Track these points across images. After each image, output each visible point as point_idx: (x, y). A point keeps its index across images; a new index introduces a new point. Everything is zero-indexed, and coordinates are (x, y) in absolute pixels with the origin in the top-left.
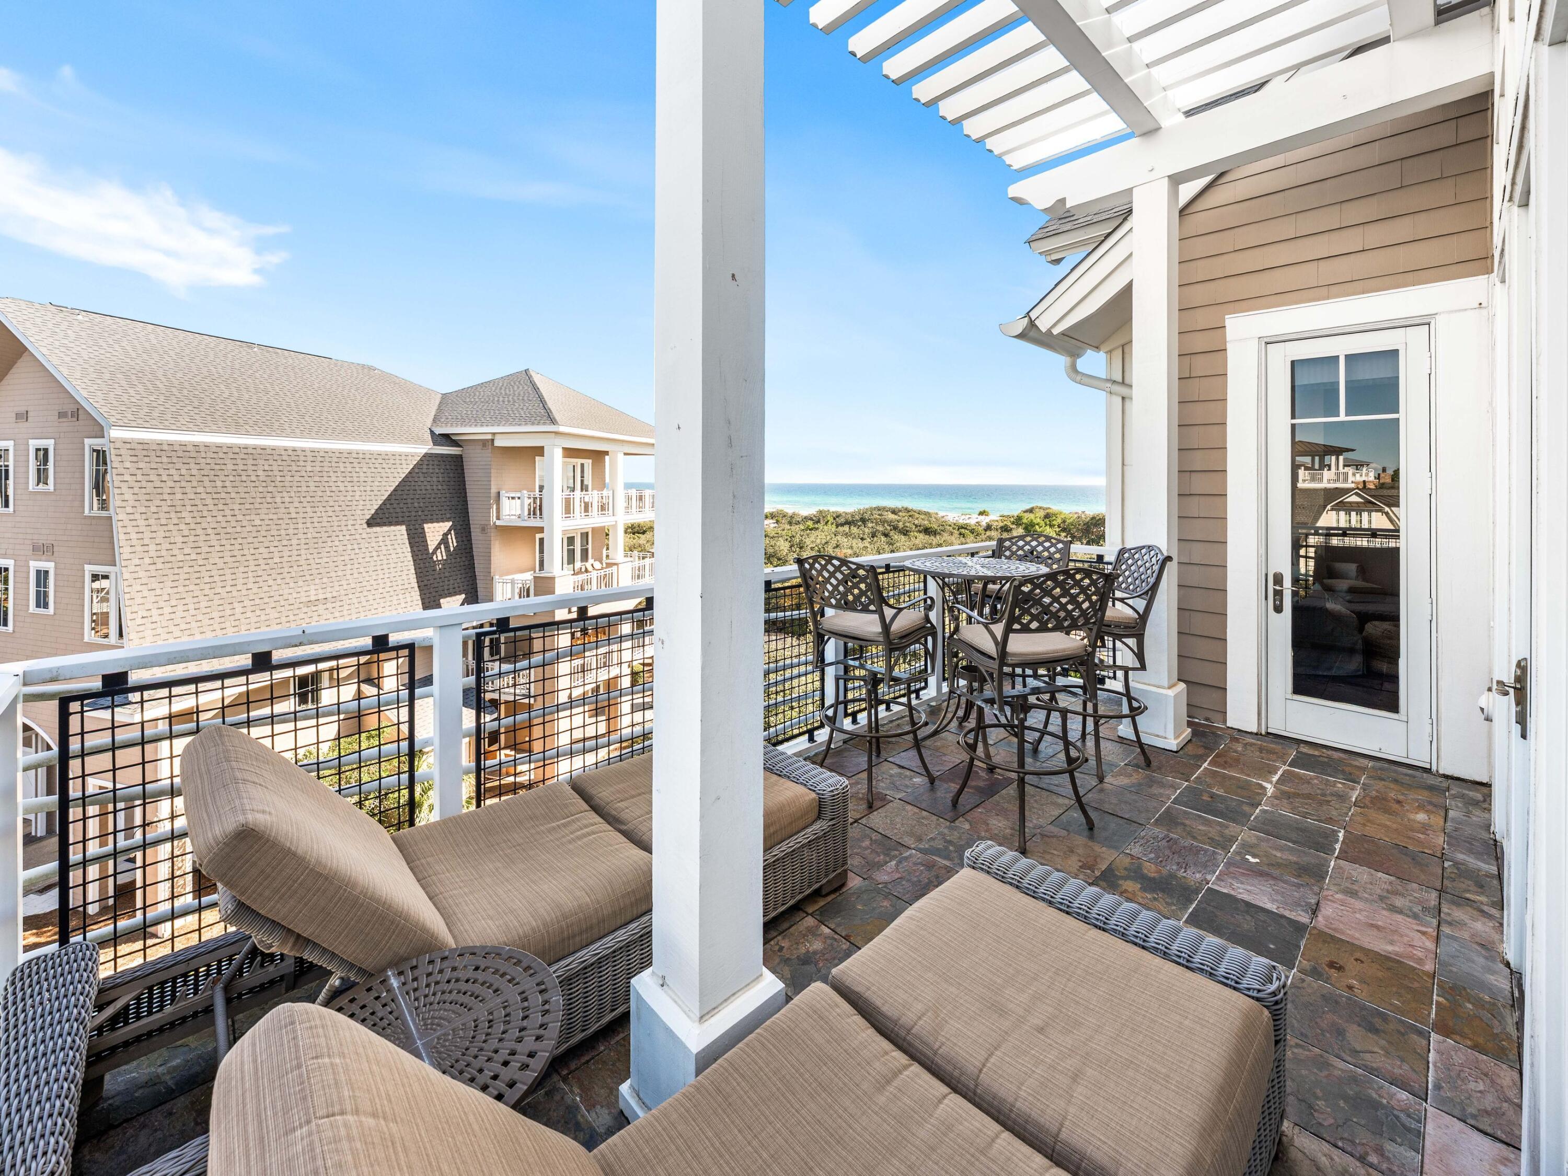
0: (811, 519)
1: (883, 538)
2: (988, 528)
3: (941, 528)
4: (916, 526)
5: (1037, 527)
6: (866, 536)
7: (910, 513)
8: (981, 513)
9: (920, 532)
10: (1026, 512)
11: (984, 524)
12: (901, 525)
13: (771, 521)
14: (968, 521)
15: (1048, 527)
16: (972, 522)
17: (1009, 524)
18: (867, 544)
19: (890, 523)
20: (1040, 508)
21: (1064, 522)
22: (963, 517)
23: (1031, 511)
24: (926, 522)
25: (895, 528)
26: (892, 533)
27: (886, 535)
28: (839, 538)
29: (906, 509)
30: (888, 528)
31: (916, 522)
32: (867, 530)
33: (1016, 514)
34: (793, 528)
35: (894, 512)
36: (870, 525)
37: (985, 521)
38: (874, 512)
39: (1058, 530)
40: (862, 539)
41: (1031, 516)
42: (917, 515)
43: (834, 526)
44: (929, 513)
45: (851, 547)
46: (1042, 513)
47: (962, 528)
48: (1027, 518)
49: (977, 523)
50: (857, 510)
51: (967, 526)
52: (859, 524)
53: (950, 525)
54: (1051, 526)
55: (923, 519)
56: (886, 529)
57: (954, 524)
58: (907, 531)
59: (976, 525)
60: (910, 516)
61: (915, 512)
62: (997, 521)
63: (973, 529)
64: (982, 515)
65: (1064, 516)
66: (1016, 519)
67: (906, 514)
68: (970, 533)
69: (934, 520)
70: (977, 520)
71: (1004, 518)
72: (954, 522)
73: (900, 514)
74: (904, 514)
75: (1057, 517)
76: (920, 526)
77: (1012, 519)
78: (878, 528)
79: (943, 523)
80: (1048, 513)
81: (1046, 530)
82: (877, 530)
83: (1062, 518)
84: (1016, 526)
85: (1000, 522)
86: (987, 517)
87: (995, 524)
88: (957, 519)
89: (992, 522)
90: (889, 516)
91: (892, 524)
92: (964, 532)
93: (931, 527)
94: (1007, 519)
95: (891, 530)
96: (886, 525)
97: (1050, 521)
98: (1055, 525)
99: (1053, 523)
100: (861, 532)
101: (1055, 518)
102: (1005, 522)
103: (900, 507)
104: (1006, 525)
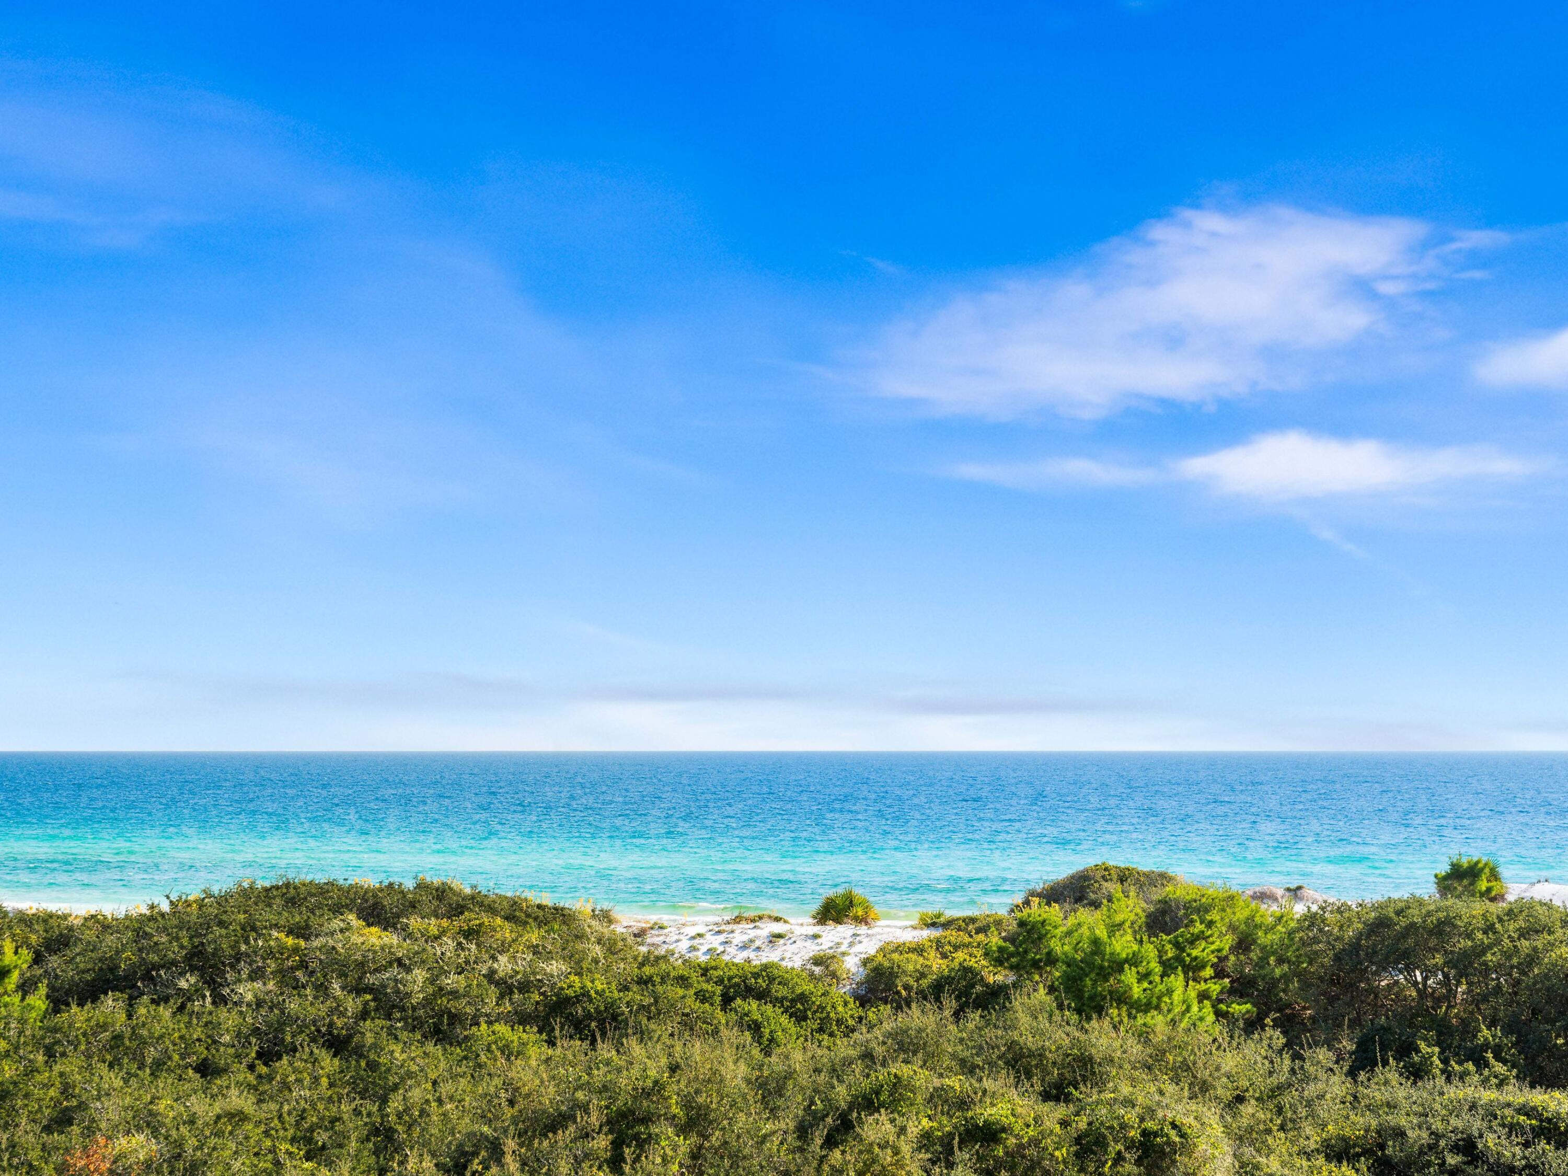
1: (329, 1063)
2: (880, 985)
3: (636, 995)
4: (505, 988)
5: (1129, 976)
6: (223, 1056)
7: (472, 918)
8: (835, 911)
9: (522, 1019)
10: (1053, 895)
11: (851, 964)
14: (770, 956)
15: (1177, 981)
16: (794, 956)
17: (978, 962)
18: (238, 1100)
19: (356, 974)
20: (1124, 877)
21: (1244, 944)
22: (743, 932)
23: (1076, 891)
24: (555, 967)
25: (387, 1004)
26: (369, 1032)
27: (338, 1044)
28: (71, 1066)
29: (441, 893)
30: (352, 1005)
31: (503, 965)
32: (228, 1019)
35: (375, 911)
36: (247, 991)
37: (855, 948)
38: (264, 915)
39: (1215, 988)
40: (206, 1069)
42: (506, 931)
43: (38, 1001)
44: (561, 915)
45: (149, 1122)
47: (749, 992)
49: (817, 961)
50: (165, 907)
51: (772, 980)
52: (183, 984)
53: (683, 981)
54: (1192, 969)
55: (535, 950)
56: (338, 1010)
57: (705, 971)
58: (455, 1018)
59: (812, 974)
60: (470, 934)
61: (491, 909)
62: (919, 950)
63: (803, 998)
64: (838, 921)
65: (1241, 915)
66: (1011, 939)
67: (445, 923)
68: (784, 1020)
69: (597, 951)
70: (812, 949)
71: (952, 935)
72: (703, 959)
73: (414, 922)
74: (433, 927)
75: (1210, 924)
76: (524, 987)
77: (995, 941)
78: (293, 1006)
79: (648, 970)
80: (1165, 902)
81: (1170, 992)
82: (286, 1019)
83: (1232, 928)
84: (1011, 978)
85: (932, 953)
86: (862, 929)
87: (911, 967)
88: (715, 942)
89: (896, 956)
90: (356, 939)
91: (370, 979)
92: (756, 1016)
93: (586, 994)
94: (967, 939)
95: (364, 1015)
96: (336, 987)
97: (1177, 945)
98: (1203, 967)
99: (1195, 953)
100: (198, 1033)
101: (1199, 927)
102: (960, 956)
103: (409, 884)
104: (966, 970)
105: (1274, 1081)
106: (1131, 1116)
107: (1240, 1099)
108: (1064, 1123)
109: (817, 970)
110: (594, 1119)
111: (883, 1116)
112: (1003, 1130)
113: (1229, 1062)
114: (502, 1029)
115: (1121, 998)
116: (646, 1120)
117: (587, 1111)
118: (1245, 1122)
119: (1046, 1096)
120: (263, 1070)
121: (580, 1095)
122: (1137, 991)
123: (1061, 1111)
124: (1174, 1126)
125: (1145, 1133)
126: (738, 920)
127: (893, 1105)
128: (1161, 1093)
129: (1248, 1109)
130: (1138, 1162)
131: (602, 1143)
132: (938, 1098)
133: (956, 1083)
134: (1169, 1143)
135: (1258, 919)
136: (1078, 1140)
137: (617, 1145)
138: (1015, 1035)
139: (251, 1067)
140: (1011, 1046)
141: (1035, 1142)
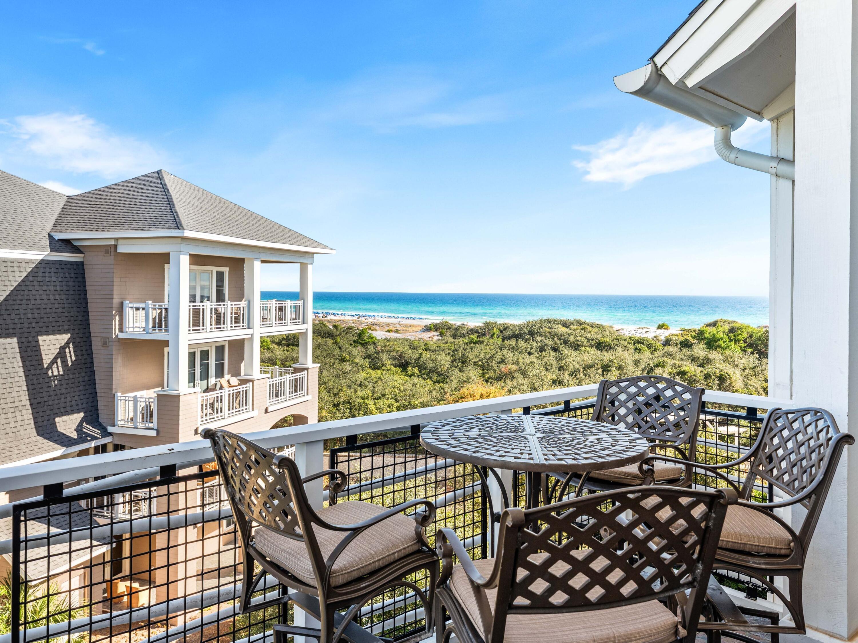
0: (477, 332)
1: (552, 353)
2: (667, 342)
3: (615, 342)
4: (589, 340)
5: (721, 342)
6: (533, 351)
7: (583, 326)
8: (660, 327)
9: (592, 346)
10: (708, 325)
11: (662, 338)
12: (572, 339)
13: (435, 333)
14: (645, 335)
15: (733, 343)
16: (650, 336)
17: (690, 338)
18: (535, 359)
19: (560, 336)
20: (725, 321)
21: (751, 336)
22: (640, 331)
23: (714, 324)
24: (599, 336)
25: (566, 342)
26: (562, 348)
27: (555, 350)
28: (505, 352)
29: (578, 322)
30: (558, 342)
31: (589, 336)
32: (535, 344)
33: (697, 327)
34: (457, 341)
35: (565, 325)
36: (539, 338)
37: (663, 335)
38: (544, 325)
39: (743, 345)
40: (530, 354)
41: (713, 330)
42: (590, 329)
43: (500, 339)
44: (602, 326)
45: (517, 363)
46: (727, 327)
47: (639, 342)
48: (710, 331)
49: (655, 337)
50: (526, 323)
51: (644, 340)
52: (527, 337)
53: (625, 340)
54: (737, 341)
55: (596, 333)
56: (556, 343)
57: (630, 338)
58: (579, 346)
59: (653, 339)
60: (582, 329)
61: (588, 325)
62: (677, 335)
63: (651, 344)
64: (661, 329)
65: (750, 330)
66: (698, 334)
67: (578, 327)
68: (646, 348)
69: (608, 333)
70: (655, 334)
71: (685, 332)
72: (630, 335)
73: (572, 327)
74: (576, 327)
75: (742, 332)
76: (592, 340)
77: (693, 334)
78: (547, 342)
79: (618, 337)
80: (733, 327)
81: (731, 345)
82: (546, 344)
83: (748, 333)
84: (697, 341)
85: (680, 336)
86: (666, 331)
87: (674, 339)
88: (633, 332)
89: (671, 336)
90: (559, 329)
91: (562, 337)
92: (640, 347)
93: (605, 342)
94: (688, 333)
95: (561, 344)
96: (556, 339)
97: (734, 336)
98: (740, 341)
99: (739, 338)
100: (529, 346)
101: (740, 332)
102: (686, 337)
103: (572, 319)
104: (687, 339)
105: (754, 365)
106: (718, 371)
107: (745, 369)
108: (702, 372)
109: (655, 339)
110: (599, 366)
111: (660, 368)
112: (687, 372)
113: (744, 361)
114: (587, 348)
115: (720, 346)
116: (610, 367)
117: (597, 364)
118: (746, 373)
119: (699, 366)
120: (540, 354)
121: (596, 361)
122: (723, 345)
123: (701, 369)
124: (727, 373)
125: (720, 375)
126: (639, 328)
127: (663, 366)
128: (726, 366)
129: (747, 371)
130: (718, 380)
131: (600, 371)
132: (674, 366)
133: (678, 362)
134: (726, 377)
135: (754, 331)
136: (705, 375)
137: (603, 371)
138: (693, 353)
139: (538, 353)
140: (692, 355)
141: (695, 375)
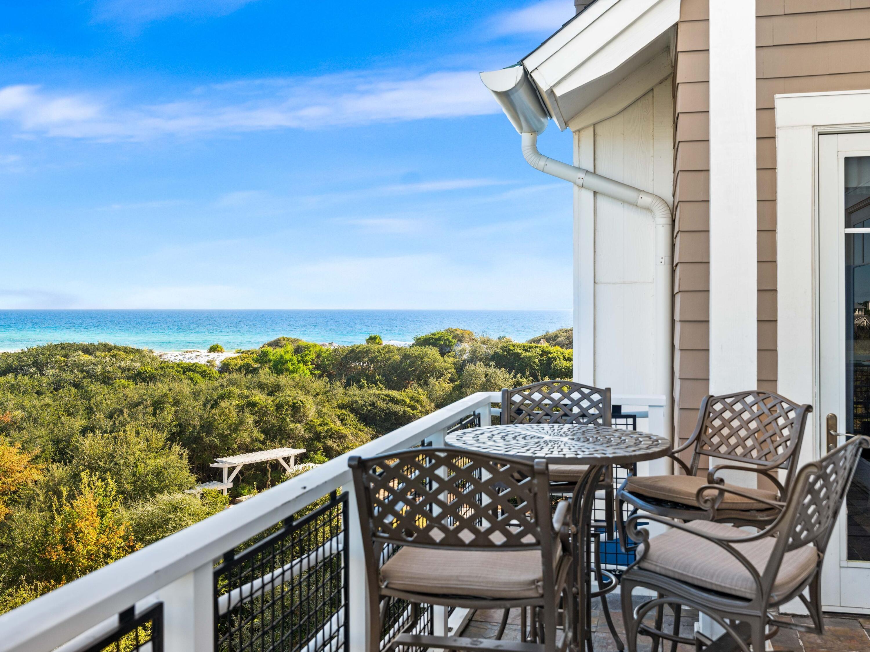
1: (74, 391)
2: (225, 368)
3: (160, 371)
4: (123, 370)
5: (289, 364)
6: (43, 389)
7: (114, 352)
8: (213, 349)
9: (128, 378)
10: (270, 345)
11: (218, 363)
12: (99, 369)
14: (196, 361)
15: (301, 365)
16: (202, 361)
17: (251, 362)
18: (47, 401)
19: (81, 367)
20: (288, 340)
21: (318, 356)
22: (188, 355)
23: (276, 344)
24: (137, 364)
25: (90, 375)
26: (85, 382)
27: (76, 386)
29: (105, 345)
30: (80, 375)
31: (123, 364)
32: (45, 380)
33: (257, 348)
35: (87, 350)
36: (50, 372)
37: (218, 359)
38: (55, 352)
39: (311, 367)
40: (38, 393)
41: (280, 351)
42: (124, 355)
44: (139, 351)
45: (22, 407)
46: (290, 348)
47: (190, 370)
48: (274, 353)
49: (208, 362)
50: (26, 350)
51: (196, 367)
52: (31, 370)
53: (172, 367)
54: (305, 363)
55: (132, 360)
56: (76, 377)
57: (178, 365)
58: (109, 378)
59: (207, 365)
60: (113, 356)
61: (119, 350)
62: (235, 359)
63: (205, 371)
64: (214, 352)
65: (318, 349)
66: (259, 356)
67: (106, 353)
68: (200, 377)
69: (149, 360)
70: (207, 359)
71: (244, 355)
72: (178, 362)
73: (98, 353)
74: (103, 354)
75: (310, 351)
76: (129, 370)
77: (255, 356)
78: (63, 376)
79: (163, 365)
80: (298, 346)
81: (300, 368)
82: (61, 379)
83: (316, 352)
84: (259, 365)
85: (239, 360)
86: (220, 354)
87: (233, 363)
88: (181, 357)
89: (229, 360)
90: (81, 358)
91: (86, 368)
92: (192, 376)
93: (146, 371)
94: (248, 356)
95: (84, 378)
96: (76, 371)
97: (302, 357)
98: (308, 362)
99: (306, 359)
100: (36, 383)
101: (307, 352)
102: (246, 360)
103: (96, 343)
104: (248, 364)
105: (326, 390)
106: (290, 399)
107: (317, 394)
108: (273, 401)
109: (209, 364)
110: (148, 403)
111: (226, 400)
112: (257, 403)
113: (315, 385)
114: (123, 381)
115: (287, 370)
116: (163, 403)
117: (147, 401)
118: (318, 400)
119: (268, 395)
120: (55, 393)
121: (144, 397)
122: (291, 368)
123: (272, 398)
124: (301, 401)
125: (293, 403)
126: (187, 352)
127: (229, 398)
128: (298, 393)
129: (319, 397)
130: (292, 411)
131: (150, 409)
132: (240, 396)
133: (245, 392)
134: (299, 405)
135: (322, 350)
136: (276, 405)
137: (155, 410)
138: (260, 380)
139: (52, 392)
140: (259, 382)
141: (266, 406)
